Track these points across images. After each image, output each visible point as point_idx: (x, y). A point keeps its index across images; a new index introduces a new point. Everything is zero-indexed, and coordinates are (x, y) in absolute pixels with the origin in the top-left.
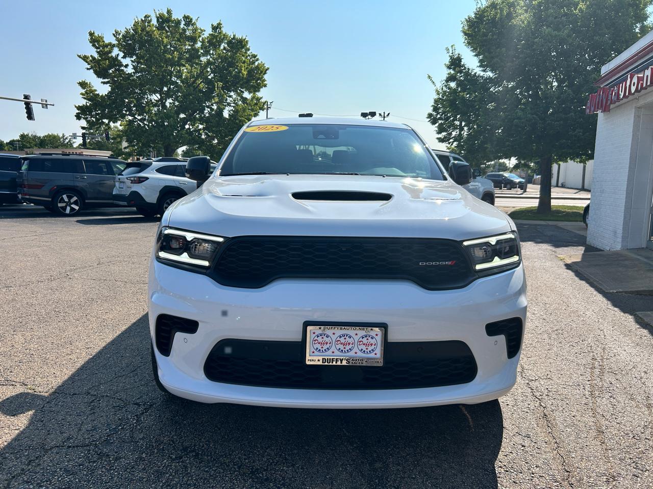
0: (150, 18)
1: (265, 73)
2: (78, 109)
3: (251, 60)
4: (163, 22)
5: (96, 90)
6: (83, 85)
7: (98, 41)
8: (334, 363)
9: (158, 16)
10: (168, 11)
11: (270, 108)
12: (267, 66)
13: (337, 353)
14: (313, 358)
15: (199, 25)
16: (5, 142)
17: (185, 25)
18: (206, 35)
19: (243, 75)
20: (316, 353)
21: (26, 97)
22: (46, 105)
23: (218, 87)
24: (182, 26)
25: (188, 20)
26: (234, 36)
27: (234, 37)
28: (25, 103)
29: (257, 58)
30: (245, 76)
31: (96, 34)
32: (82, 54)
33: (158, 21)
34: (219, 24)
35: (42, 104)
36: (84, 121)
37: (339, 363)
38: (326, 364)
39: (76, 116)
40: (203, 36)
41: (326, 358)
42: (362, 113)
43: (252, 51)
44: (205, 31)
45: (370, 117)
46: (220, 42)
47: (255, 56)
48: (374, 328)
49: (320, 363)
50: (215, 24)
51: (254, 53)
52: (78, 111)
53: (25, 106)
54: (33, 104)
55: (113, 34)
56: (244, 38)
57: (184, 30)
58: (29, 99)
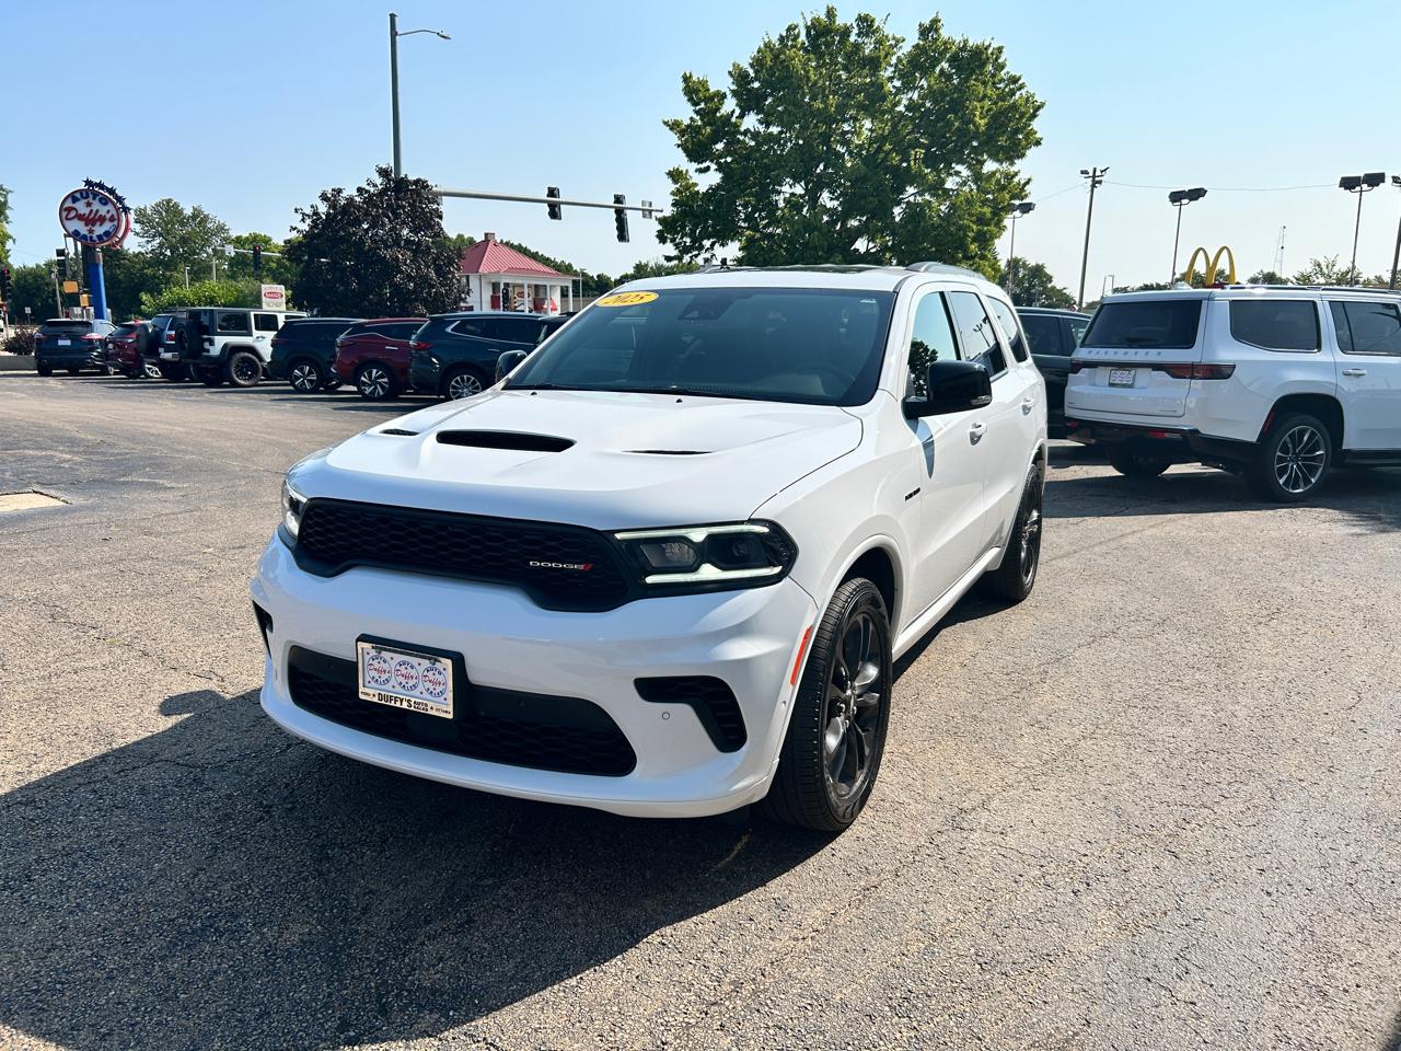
0: (797, 31)
1: (1034, 116)
2: (660, 223)
3: (1007, 90)
4: (818, 36)
5: (696, 185)
6: (675, 175)
7: (697, 91)
8: (392, 704)
9: (809, 24)
10: (828, 12)
11: (1100, 182)
12: (1039, 99)
13: (398, 689)
14: (368, 692)
15: (889, 30)
16: (613, 280)
17: (859, 35)
18: (906, 48)
19: (977, 127)
20: (373, 684)
21: (618, 199)
22: (650, 212)
23: (915, 159)
24: (853, 38)
25: (866, 25)
26: (966, 42)
27: (965, 45)
28: (616, 212)
29: (1020, 82)
30: (983, 128)
31: (695, 78)
32: (670, 118)
33: (808, 34)
34: (935, 21)
35: (643, 210)
36: (671, 244)
37: (398, 705)
38: (383, 702)
39: (657, 236)
40: (899, 54)
41: (383, 693)
42: (1343, 179)
43: (1011, 69)
44: (904, 40)
45: (1365, 186)
46: (935, 62)
47: (1015, 80)
48: (442, 659)
49: (376, 700)
50: (927, 23)
51: (1013, 73)
52: (661, 228)
53: (615, 216)
54: (628, 212)
55: (730, 72)
56: (987, 43)
57: (857, 46)
58: (622, 203)
